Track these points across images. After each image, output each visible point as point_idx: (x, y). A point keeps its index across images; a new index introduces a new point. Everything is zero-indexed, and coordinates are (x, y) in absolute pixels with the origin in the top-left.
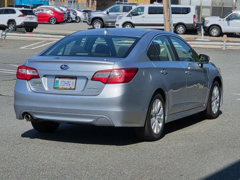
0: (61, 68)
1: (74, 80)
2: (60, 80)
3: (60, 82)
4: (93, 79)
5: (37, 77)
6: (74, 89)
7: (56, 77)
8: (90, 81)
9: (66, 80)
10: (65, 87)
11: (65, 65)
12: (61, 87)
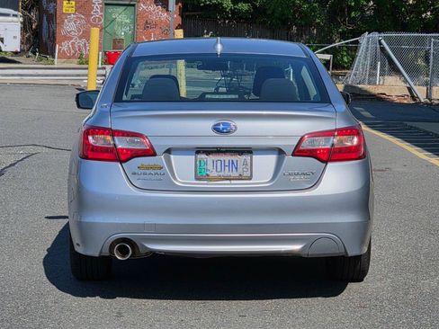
0: (216, 129)
1: (247, 157)
2: (211, 158)
3: (210, 163)
4: (298, 152)
5: (150, 153)
6: (250, 178)
7: (198, 152)
8: (289, 159)
9: (227, 158)
10: (227, 173)
11: (223, 124)
12: (214, 174)
